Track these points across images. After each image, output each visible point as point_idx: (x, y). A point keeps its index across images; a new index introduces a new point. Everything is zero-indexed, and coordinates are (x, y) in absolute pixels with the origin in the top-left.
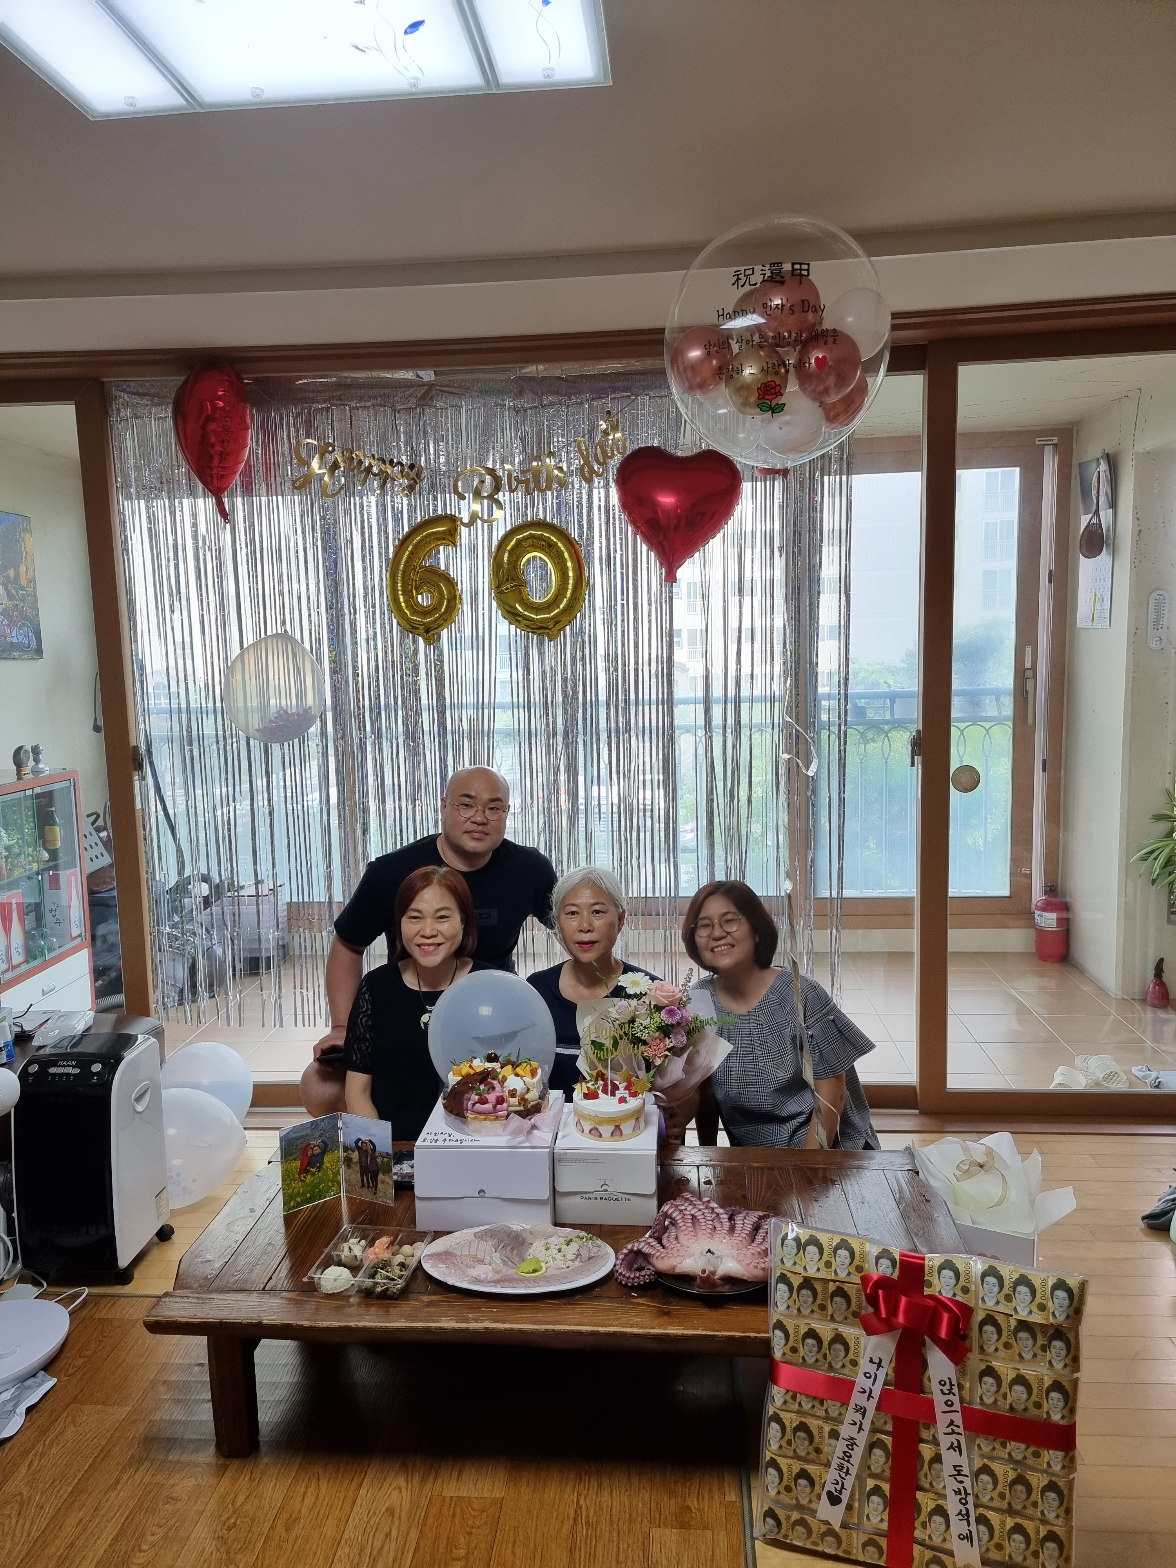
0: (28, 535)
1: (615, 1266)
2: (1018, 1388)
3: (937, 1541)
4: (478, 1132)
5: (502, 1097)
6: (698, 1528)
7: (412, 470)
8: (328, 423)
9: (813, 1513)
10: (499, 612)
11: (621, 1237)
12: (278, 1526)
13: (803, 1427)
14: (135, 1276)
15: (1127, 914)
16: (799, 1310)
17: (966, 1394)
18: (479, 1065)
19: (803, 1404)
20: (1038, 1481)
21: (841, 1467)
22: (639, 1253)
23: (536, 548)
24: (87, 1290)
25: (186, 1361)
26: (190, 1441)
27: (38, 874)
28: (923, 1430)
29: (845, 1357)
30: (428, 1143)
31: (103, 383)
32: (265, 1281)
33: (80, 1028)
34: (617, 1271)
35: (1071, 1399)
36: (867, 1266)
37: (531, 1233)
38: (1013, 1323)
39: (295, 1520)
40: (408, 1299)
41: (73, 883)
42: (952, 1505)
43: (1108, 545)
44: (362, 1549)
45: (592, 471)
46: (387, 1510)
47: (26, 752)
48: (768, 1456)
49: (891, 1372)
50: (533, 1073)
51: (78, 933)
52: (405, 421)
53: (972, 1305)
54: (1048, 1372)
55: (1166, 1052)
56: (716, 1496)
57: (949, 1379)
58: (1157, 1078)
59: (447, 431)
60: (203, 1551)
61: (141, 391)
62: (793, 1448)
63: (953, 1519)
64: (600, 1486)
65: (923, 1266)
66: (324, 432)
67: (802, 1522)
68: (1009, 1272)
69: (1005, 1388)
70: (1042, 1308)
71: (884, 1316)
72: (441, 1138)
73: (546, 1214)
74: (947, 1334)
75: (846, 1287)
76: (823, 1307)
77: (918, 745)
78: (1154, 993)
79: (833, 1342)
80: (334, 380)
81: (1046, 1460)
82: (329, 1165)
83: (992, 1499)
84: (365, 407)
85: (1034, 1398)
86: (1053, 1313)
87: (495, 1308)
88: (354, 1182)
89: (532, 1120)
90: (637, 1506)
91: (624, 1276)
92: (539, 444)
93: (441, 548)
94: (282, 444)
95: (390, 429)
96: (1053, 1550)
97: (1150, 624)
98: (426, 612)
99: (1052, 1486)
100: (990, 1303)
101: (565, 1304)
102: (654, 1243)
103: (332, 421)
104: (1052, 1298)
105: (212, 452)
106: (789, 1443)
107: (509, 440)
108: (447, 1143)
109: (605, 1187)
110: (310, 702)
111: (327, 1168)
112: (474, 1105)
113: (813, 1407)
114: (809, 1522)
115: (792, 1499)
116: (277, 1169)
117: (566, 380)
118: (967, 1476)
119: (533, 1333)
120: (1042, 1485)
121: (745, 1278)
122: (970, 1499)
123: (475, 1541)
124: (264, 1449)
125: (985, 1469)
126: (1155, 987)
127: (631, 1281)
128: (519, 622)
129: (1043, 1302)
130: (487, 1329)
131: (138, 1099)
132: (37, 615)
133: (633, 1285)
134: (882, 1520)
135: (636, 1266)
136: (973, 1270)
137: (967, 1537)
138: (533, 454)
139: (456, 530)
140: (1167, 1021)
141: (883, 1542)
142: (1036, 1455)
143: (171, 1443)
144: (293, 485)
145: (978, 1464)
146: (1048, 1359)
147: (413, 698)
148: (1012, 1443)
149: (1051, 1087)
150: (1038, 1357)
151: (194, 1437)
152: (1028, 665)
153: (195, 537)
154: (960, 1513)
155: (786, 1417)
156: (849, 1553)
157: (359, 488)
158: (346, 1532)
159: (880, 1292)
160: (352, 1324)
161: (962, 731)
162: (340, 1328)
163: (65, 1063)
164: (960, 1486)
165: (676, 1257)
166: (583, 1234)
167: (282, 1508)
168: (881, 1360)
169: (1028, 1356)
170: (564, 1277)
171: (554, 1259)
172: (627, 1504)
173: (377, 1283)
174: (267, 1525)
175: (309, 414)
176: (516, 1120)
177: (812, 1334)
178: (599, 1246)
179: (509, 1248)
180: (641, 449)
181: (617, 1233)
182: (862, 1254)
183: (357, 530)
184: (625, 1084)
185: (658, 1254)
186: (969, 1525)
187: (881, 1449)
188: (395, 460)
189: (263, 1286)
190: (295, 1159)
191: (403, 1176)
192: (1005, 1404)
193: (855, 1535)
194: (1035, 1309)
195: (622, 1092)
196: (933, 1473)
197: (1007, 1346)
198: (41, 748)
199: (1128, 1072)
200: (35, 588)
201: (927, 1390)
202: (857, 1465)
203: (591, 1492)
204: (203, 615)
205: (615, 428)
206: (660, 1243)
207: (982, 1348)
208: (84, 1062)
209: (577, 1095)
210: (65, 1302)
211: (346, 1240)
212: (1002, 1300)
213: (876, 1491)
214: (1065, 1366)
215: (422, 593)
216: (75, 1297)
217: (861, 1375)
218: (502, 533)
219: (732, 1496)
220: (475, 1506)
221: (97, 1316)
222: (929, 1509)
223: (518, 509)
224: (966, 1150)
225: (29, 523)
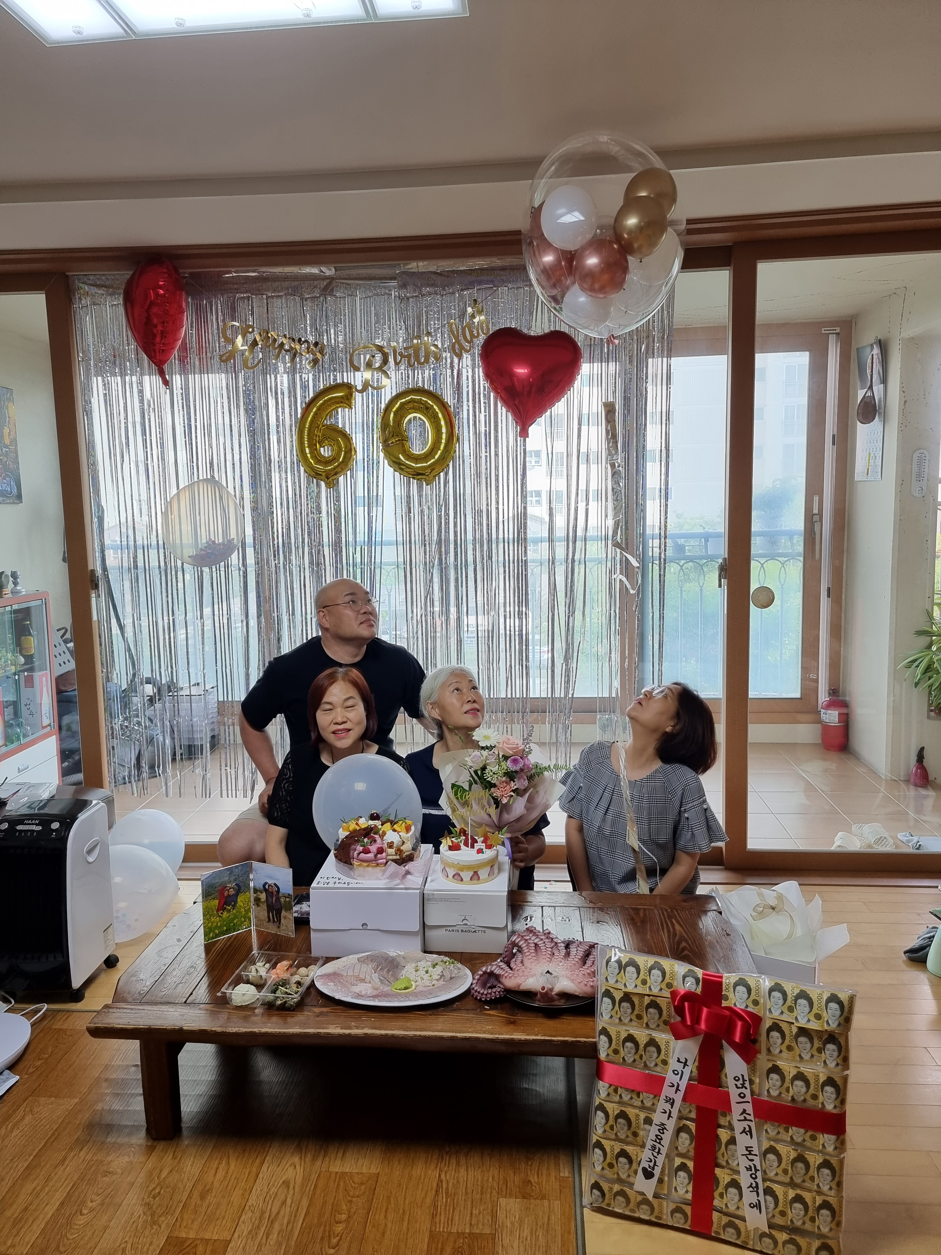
0: (11, 404)
1: (472, 984)
2: (799, 1083)
3: (732, 1208)
4: (362, 876)
5: (382, 847)
6: (537, 1198)
7: (316, 347)
8: (249, 309)
9: (631, 1185)
10: (386, 461)
11: (477, 962)
12: (195, 1195)
13: (622, 1115)
14: (86, 995)
15: (895, 710)
16: (620, 1019)
17: (756, 1088)
18: (364, 823)
19: (623, 1095)
20: (815, 1159)
21: (653, 1148)
22: (492, 974)
23: (416, 410)
24: (46, 1006)
25: (125, 1063)
26: (126, 1126)
27: (15, 674)
28: (721, 1117)
29: (657, 1058)
30: (321, 885)
31: (67, 276)
32: (187, 996)
33: (45, 795)
34: (473, 989)
35: (842, 1092)
36: (675, 984)
37: (404, 958)
38: (795, 1030)
39: (208, 1190)
40: (302, 1011)
41: (44, 682)
42: (745, 1180)
43: (880, 414)
44: (263, 1213)
45: (462, 348)
46: (284, 1182)
47: (7, 576)
48: (594, 1138)
49: (695, 1070)
50: (408, 829)
51: (48, 723)
52: (311, 307)
53: (761, 1014)
54: (823, 1070)
55: (924, 821)
56: (553, 1174)
57: (742, 1075)
58: (918, 842)
59: (345, 315)
60: (132, 1214)
61: (98, 283)
62: (615, 1132)
63: (745, 1191)
64: (458, 1164)
65: (721, 983)
66: (246, 316)
67: (622, 1193)
68: (792, 989)
69: (787, 1083)
70: (818, 1017)
71: (689, 1023)
72: (332, 881)
73: (417, 943)
74: (741, 1038)
75: (659, 1000)
76: (639, 1017)
77: (724, 570)
78: (916, 775)
79: (648, 1045)
80: (256, 274)
81: (821, 1143)
82: (241, 904)
83: (777, 1174)
84: (279, 296)
85: (811, 1091)
86: (827, 1021)
87: (373, 1018)
88: (262, 918)
89: (406, 867)
90: (488, 1180)
91: (479, 992)
92: (419, 327)
93: (340, 410)
94: (212, 325)
95: (299, 314)
96: (827, 1216)
97: (914, 476)
98: (327, 462)
99: (826, 1164)
100: (776, 1014)
101: (430, 1015)
102: (504, 966)
103: (252, 308)
104: (826, 1009)
105: (155, 331)
106: (612, 1128)
107: (395, 323)
108: (337, 885)
109: (465, 922)
110: (233, 535)
111: (240, 906)
112: (359, 854)
113: (631, 1098)
114: (627, 1192)
115: (614, 1174)
116: (199, 908)
117: (440, 274)
118: (756, 1155)
119: (404, 1038)
120: (818, 1163)
121: (577, 994)
122: (759, 1174)
123: (355, 1208)
124: (185, 1133)
125: (772, 1150)
126: (917, 770)
127: (484, 996)
128: (402, 469)
129: (819, 1012)
130: (366, 1034)
131: (90, 852)
132: (18, 468)
133: (486, 1000)
134: (687, 1192)
135: (488, 985)
136: (762, 987)
137: (756, 1206)
138: (413, 334)
139: (351, 395)
140: (927, 797)
141: (688, 1210)
142: (813, 1138)
143: (109, 1128)
144: (220, 359)
145: (766, 1145)
146: (823, 1060)
147: (317, 531)
148: (794, 1128)
149: (832, 848)
150: (815, 1057)
151: (130, 1123)
152: (816, 511)
153: (142, 401)
154: (751, 1186)
155: (609, 1106)
156: (660, 1218)
157: (274, 361)
158: (250, 1200)
159: (686, 1004)
160: (256, 1030)
161: (762, 565)
162: (246, 1033)
163: (30, 822)
164: (751, 1163)
165: (521, 977)
166: (447, 959)
167: (197, 1181)
168: (686, 1060)
169: (806, 1057)
170: (430, 993)
171: (422, 979)
172: (480, 1179)
173: (278, 997)
174: (186, 1194)
175: (234, 302)
176: (393, 866)
177: (630, 1038)
178: (459, 969)
179: (386, 970)
180: (500, 330)
181: (476, 959)
182: (671, 973)
183: (272, 396)
184: (482, 839)
185: (506, 975)
186: (758, 1195)
187: (687, 1133)
188: (303, 339)
189: (185, 999)
190: (214, 899)
191: (302, 913)
192: (788, 1096)
193: (665, 1203)
194: (812, 1018)
195: (480, 845)
196: (729, 1152)
197: (789, 1048)
198: (19, 573)
199: (895, 838)
200: (16, 446)
201: (724, 1084)
202: (666, 1146)
203: (450, 1168)
204: (147, 464)
205: (480, 312)
206: (509, 966)
207: (769, 1050)
208: (45, 820)
209: (443, 848)
210: (28, 1016)
211: (254, 964)
212: (786, 1011)
213: (683, 1167)
214: (837, 1065)
215: (324, 446)
216: (36, 1011)
217: (670, 1073)
218: (388, 397)
219: (565, 1173)
220: (356, 1180)
221: (54, 1027)
222: (726, 1182)
223: (402, 378)
224: (761, 895)
225: (12, 394)
